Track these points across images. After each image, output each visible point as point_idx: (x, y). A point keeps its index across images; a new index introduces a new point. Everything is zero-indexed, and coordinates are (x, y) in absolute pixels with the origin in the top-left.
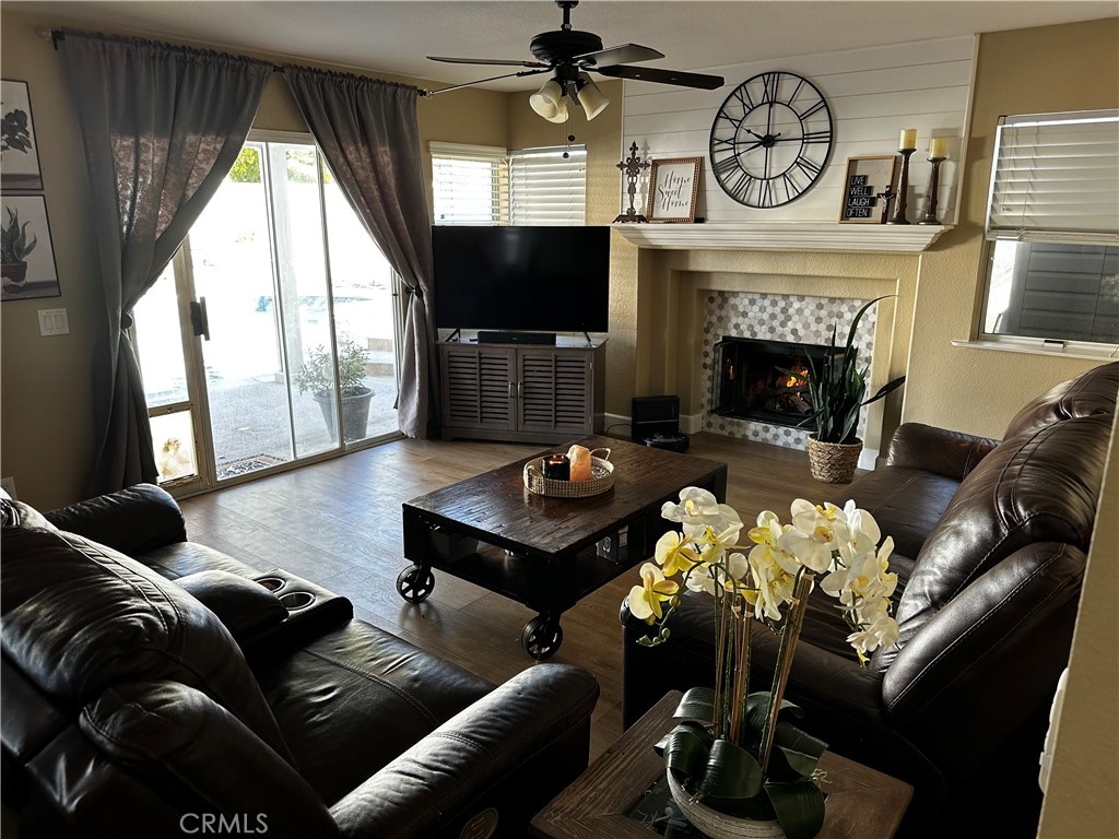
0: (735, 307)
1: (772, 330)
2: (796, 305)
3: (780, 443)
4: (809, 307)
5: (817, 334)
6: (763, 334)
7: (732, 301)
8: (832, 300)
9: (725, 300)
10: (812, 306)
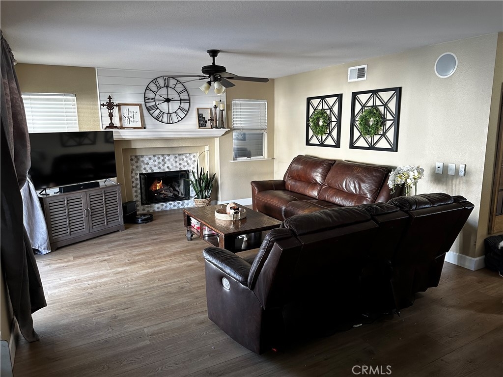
0: (143, 161)
1: (160, 168)
2: (167, 158)
3: (168, 209)
4: (172, 158)
5: (176, 167)
6: (156, 170)
7: (141, 159)
8: (179, 155)
9: (138, 159)
10: (173, 158)
